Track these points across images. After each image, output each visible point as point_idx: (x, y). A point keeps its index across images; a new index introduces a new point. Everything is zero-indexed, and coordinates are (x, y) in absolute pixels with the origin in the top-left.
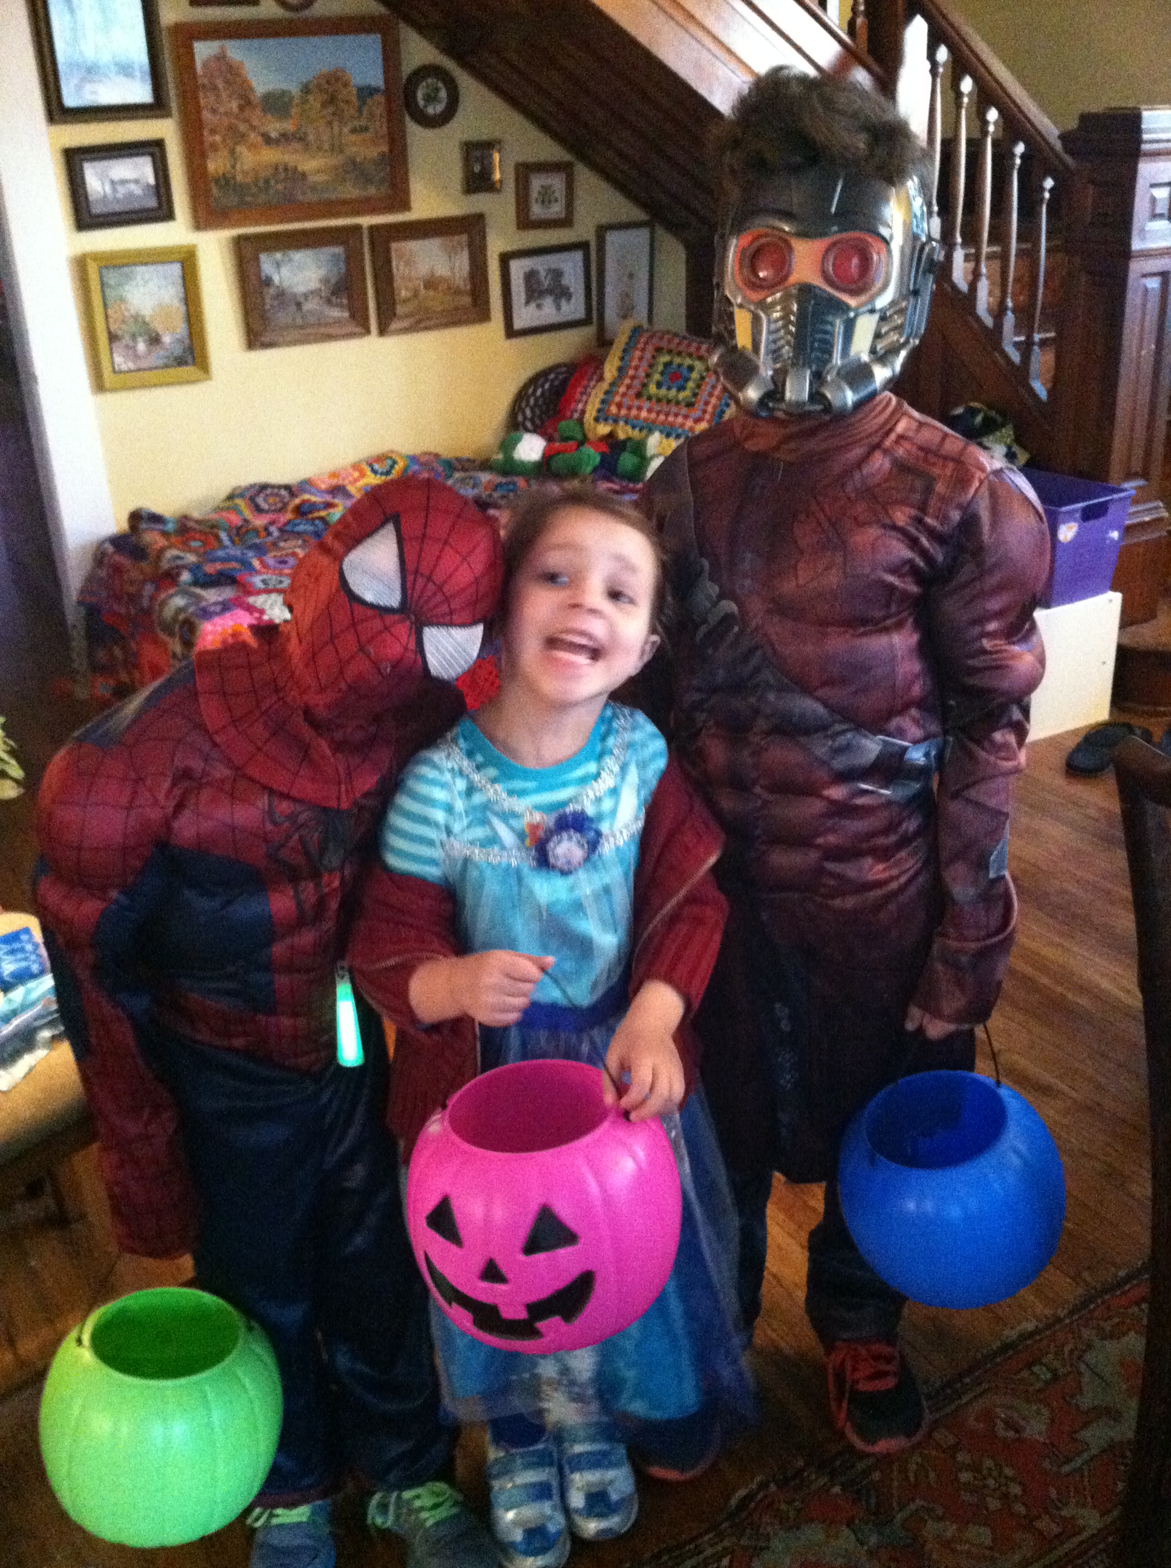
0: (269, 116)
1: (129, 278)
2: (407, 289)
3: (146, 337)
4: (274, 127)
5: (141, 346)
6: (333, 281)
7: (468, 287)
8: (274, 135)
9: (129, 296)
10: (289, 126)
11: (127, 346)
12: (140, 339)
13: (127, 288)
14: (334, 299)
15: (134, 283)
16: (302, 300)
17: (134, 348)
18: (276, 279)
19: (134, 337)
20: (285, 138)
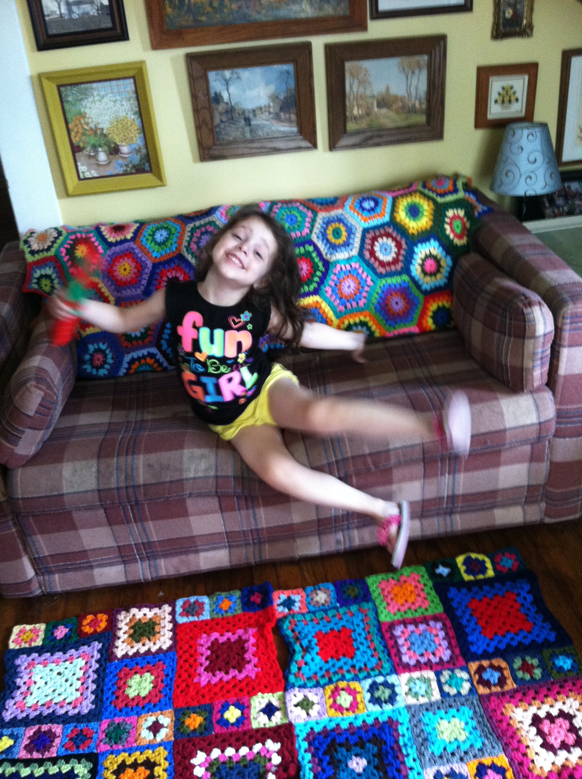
1: (86, 94)
2: (359, 106)
3: (106, 148)
5: (102, 157)
6: (282, 97)
7: (424, 106)
9: (87, 111)
11: (90, 157)
12: (100, 149)
13: (84, 103)
14: (282, 114)
15: (90, 99)
16: (251, 116)
17: (95, 157)
18: (225, 95)
19: (95, 147)
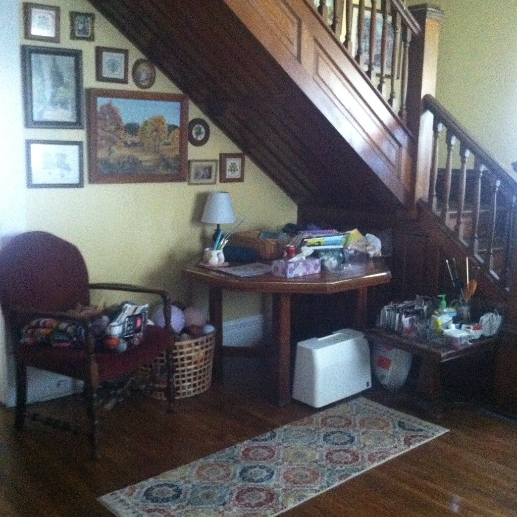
0: (127, 134)
4: (130, 139)
8: (129, 143)
10: (136, 139)
20: (134, 144)
